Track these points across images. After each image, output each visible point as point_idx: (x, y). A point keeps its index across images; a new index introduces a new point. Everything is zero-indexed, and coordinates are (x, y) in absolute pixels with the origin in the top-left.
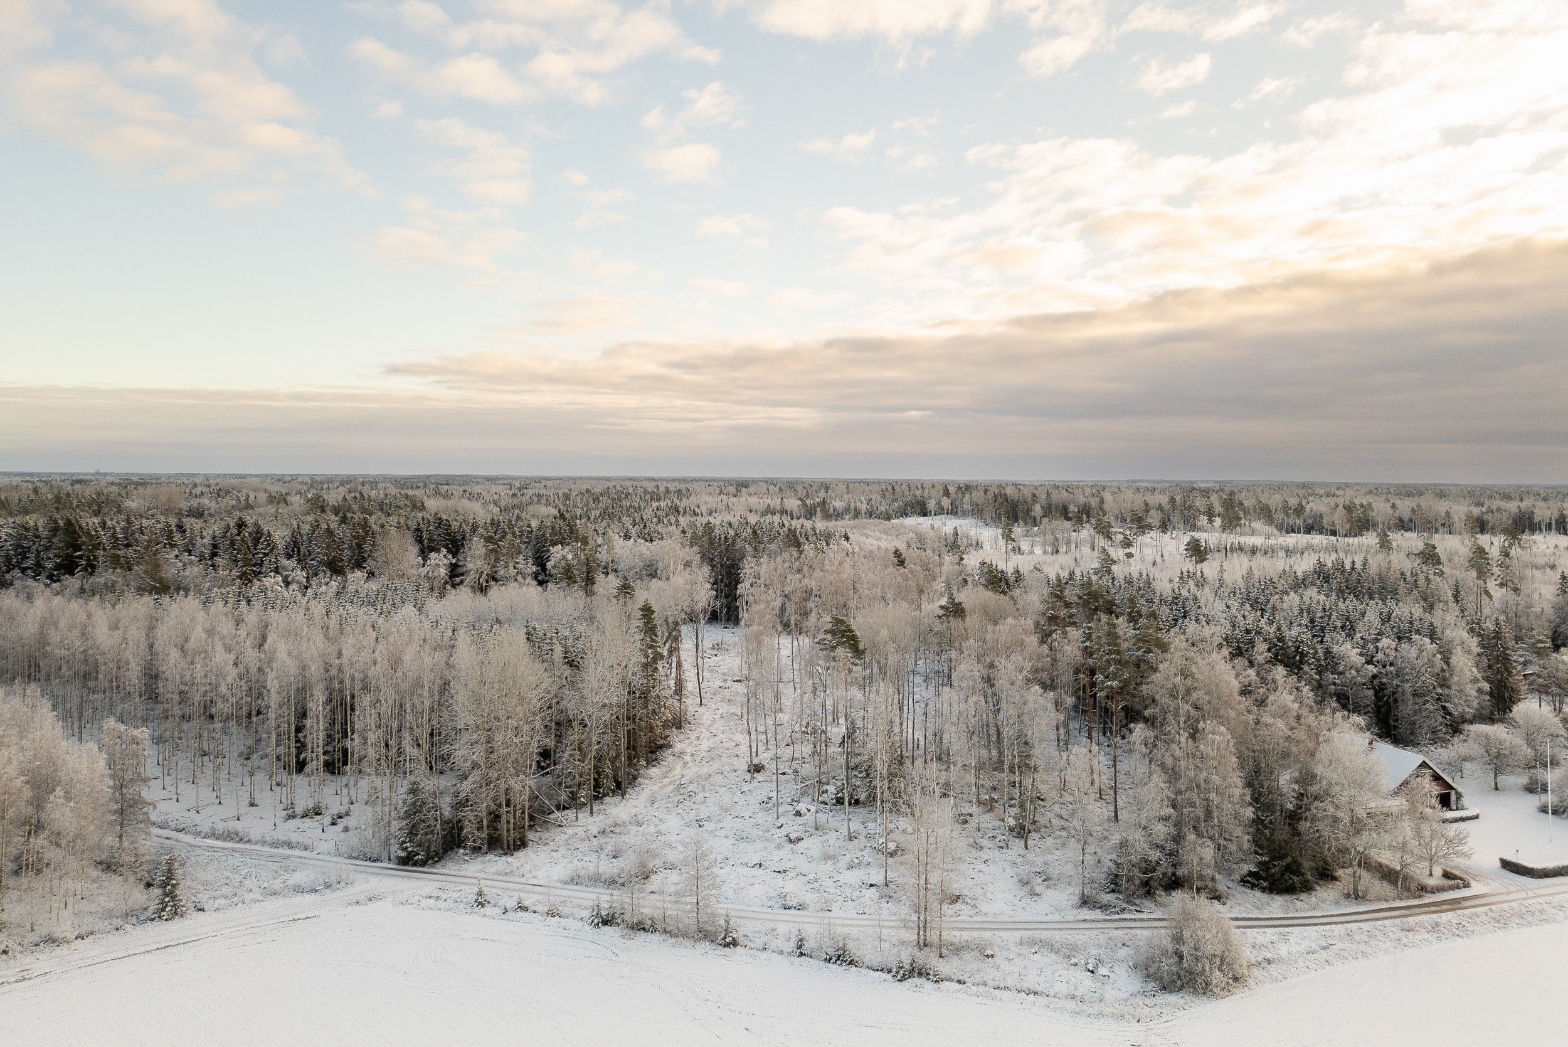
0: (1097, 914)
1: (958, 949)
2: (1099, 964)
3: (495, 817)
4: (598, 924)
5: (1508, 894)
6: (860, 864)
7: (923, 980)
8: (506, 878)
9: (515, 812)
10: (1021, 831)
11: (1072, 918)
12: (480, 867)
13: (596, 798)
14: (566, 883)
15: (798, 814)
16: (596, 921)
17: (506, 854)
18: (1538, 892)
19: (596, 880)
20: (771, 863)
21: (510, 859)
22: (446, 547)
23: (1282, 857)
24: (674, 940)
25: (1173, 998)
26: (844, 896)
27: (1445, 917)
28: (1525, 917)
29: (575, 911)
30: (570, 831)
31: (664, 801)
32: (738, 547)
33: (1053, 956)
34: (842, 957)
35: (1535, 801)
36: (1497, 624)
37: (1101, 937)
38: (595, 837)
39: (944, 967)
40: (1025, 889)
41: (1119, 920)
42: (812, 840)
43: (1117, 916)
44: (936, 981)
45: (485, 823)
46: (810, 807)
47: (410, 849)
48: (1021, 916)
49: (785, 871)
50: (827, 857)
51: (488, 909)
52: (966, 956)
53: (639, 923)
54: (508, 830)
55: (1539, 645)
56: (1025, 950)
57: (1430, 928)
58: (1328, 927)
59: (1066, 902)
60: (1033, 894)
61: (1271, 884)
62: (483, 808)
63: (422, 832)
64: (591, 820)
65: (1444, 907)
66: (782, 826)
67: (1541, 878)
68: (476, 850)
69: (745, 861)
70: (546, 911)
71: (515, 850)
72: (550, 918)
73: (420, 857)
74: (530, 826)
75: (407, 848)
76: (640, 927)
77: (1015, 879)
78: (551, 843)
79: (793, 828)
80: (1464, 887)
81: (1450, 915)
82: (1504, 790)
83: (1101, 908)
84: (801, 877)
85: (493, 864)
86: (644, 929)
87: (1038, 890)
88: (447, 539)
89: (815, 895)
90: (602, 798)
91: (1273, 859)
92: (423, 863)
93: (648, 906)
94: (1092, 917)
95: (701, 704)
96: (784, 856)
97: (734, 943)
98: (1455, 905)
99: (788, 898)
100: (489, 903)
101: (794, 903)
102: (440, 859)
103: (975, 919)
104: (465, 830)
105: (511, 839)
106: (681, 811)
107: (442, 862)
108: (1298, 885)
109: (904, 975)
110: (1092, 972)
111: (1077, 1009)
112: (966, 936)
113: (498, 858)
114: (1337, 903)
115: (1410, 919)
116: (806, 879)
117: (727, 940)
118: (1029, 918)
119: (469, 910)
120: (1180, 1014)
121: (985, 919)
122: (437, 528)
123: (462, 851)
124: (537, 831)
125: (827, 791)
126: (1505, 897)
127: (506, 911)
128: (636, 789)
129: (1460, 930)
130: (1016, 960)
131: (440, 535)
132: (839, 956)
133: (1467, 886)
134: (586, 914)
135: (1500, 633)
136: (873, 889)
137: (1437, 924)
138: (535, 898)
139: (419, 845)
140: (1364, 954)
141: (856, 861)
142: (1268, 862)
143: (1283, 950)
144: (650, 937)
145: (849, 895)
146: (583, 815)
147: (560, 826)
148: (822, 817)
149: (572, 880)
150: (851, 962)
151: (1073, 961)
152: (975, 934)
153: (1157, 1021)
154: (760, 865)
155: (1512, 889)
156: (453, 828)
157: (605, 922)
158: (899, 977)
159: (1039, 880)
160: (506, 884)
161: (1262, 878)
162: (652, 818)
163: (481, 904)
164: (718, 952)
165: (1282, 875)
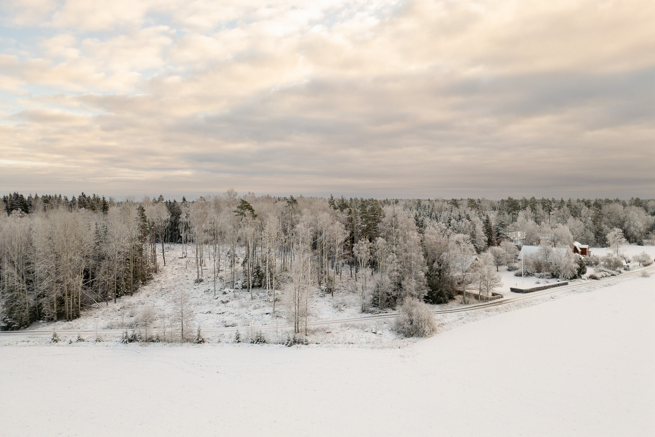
0: (369, 315)
1: (314, 332)
2: (377, 330)
3: (61, 302)
4: (126, 342)
5: (517, 298)
6: (259, 307)
7: (300, 345)
8: (69, 330)
9: (73, 299)
10: (330, 291)
11: (360, 317)
12: (53, 327)
13: (117, 297)
14: (106, 329)
15: (225, 293)
16: (125, 340)
17: (68, 321)
18: (526, 297)
19: (122, 325)
20: (215, 311)
21: (70, 322)
22: (21, 208)
23: (436, 290)
24: (170, 344)
25: (411, 339)
26: (254, 319)
27: (499, 306)
28: (525, 304)
29: (112, 339)
30: (104, 310)
31: (154, 295)
32: (176, 207)
33: (356, 330)
34: (260, 340)
35: (513, 273)
36: (487, 217)
37: (374, 321)
38: (119, 310)
39: (309, 339)
40: (336, 309)
41: (379, 316)
42: (233, 302)
43: (378, 315)
44: (307, 344)
45: (55, 306)
46: (230, 290)
47: (9, 322)
48: (338, 318)
49: (223, 313)
50: (243, 306)
51: (60, 343)
52: (317, 333)
53: (149, 339)
54: (69, 308)
55: (503, 223)
56: (344, 329)
57: (496, 310)
58: (459, 312)
59: (355, 312)
60: (340, 310)
61: (433, 301)
62: (54, 296)
63: (16, 311)
64: (115, 305)
65: (497, 304)
66: (218, 298)
67: (525, 293)
68: (51, 320)
69: (201, 311)
70: (96, 339)
71: (73, 319)
72: (98, 342)
73: (16, 325)
74: (81, 309)
75: (7, 321)
76: (151, 340)
77: (332, 306)
78: (94, 315)
79: (224, 298)
80: (501, 298)
81: (501, 306)
82: (500, 271)
83: (371, 312)
84: (231, 315)
85: (60, 325)
86: (153, 341)
87: (343, 309)
88: (21, 205)
89: (240, 320)
90: (120, 297)
91: (433, 291)
92: (18, 329)
93: (154, 333)
94: (368, 316)
95: (165, 265)
96: (222, 308)
97: (203, 341)
98: (501, 303)
99: (227, 322)
100: (60, 340)
101: (230, 324)
102: (28, 326)
103: (317, 321)
104: (44, 309)
105: (71, 313)
106: (164, 297)
107: (30, 327)
108: (443, 300)
109: (291, 343)
110: (375, 333)
111: (373, 346)
112: (317, 327)
113: (63, 323)
114: (458, 306)
115: (488, 308)
116: (234, 315)
117: (200, 340)
118: (341, 319)
119: (49, 344)
120: (415, 344)
121: (322, 320)
122: (16, 199)
123: (41, 321)
124: (85, 311)
125: (238, 283)
126: (516, 299)
127: (71, 342)
128: (138, 293)
129: (507, 310)
130: (341, 333)
131: (17, 203)
132: (258, 340)
133: (502, 297)
134: (118, 339)
135: (488, 221)
136: (268, 315)
137: (498, 309)
138: (87, 336)
139: (15, 319)
140: (477, 320)
141: (257, 306)
142: (432, 292)
143: (446, 321)
144: (156, 344)
145: (257, 318)
146: (111, 304)
147: (98, 308)
148: (237, 294)
149: (108, 327)
150: (264, 342)
151: (366, 330)
152: (319, 326)
153: (407, 347)
154: (210, 312)
155: (518, 297)
156: (36, 310)
157: (131, 341)
158: (289, 345)
159: (342, 306)
160: (69, 332)
161: (430, 298)
162: (149, 301)
163: (56, 341)
164: (194, 346)
165: (437, 297)
